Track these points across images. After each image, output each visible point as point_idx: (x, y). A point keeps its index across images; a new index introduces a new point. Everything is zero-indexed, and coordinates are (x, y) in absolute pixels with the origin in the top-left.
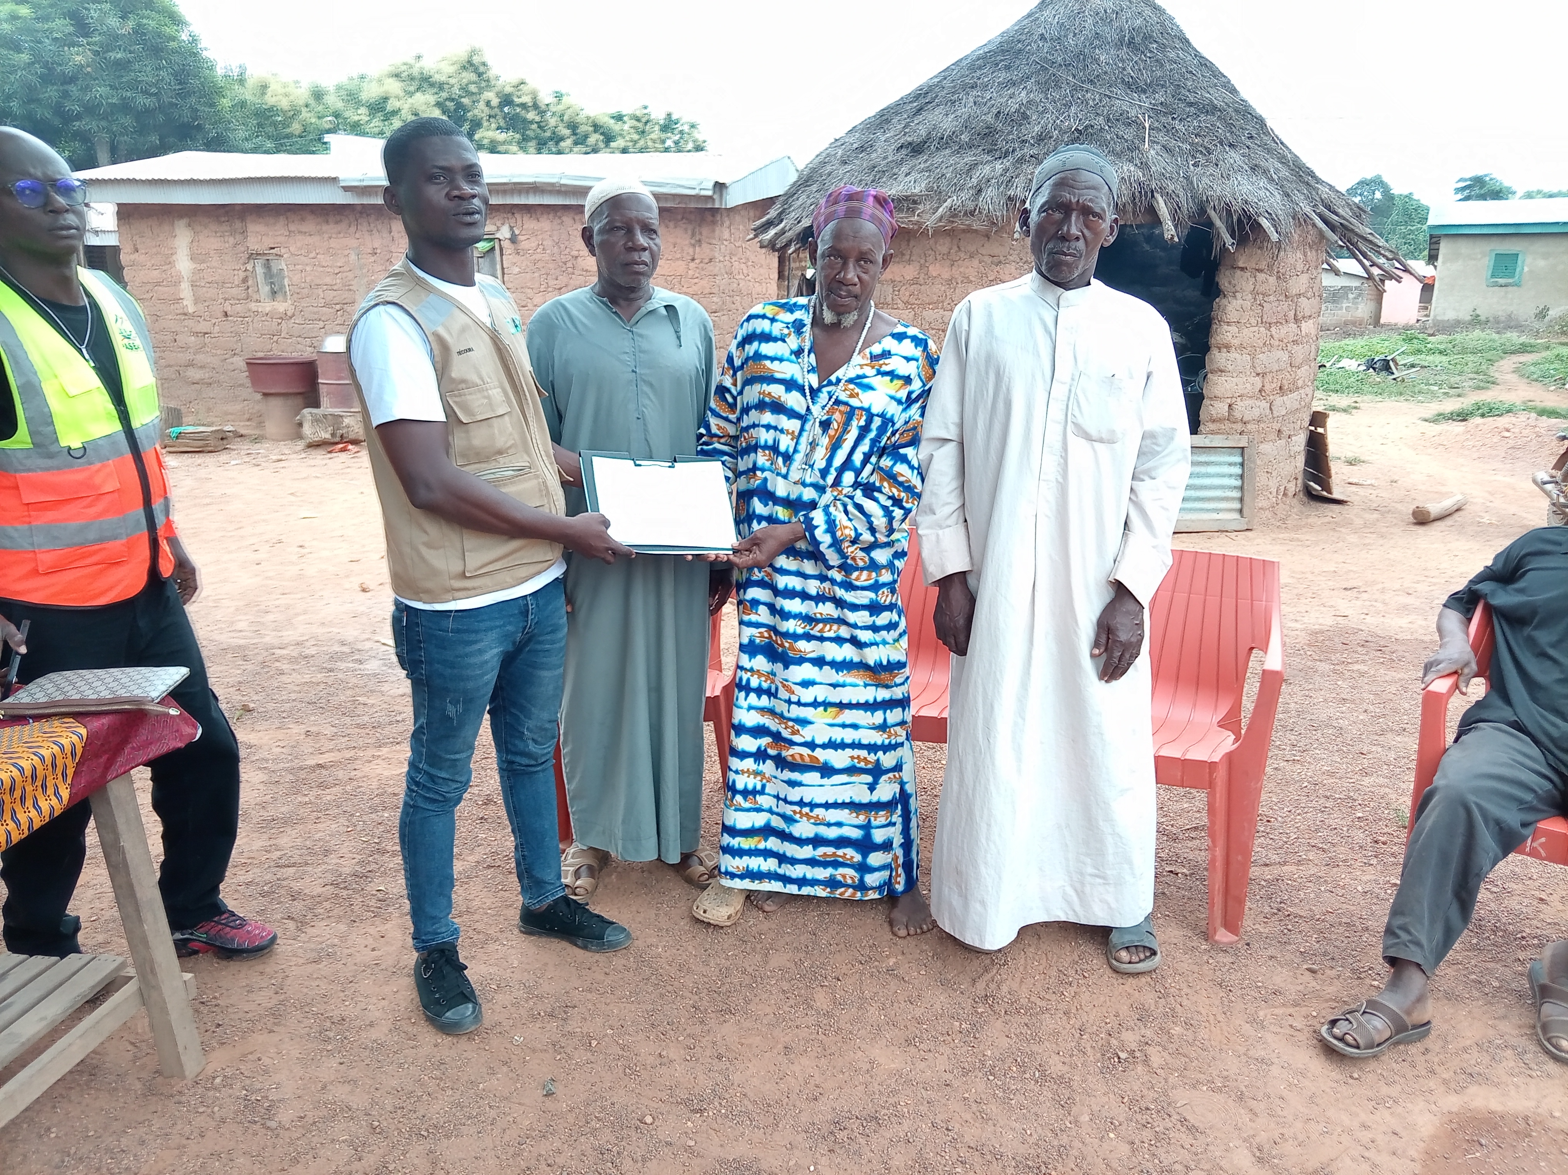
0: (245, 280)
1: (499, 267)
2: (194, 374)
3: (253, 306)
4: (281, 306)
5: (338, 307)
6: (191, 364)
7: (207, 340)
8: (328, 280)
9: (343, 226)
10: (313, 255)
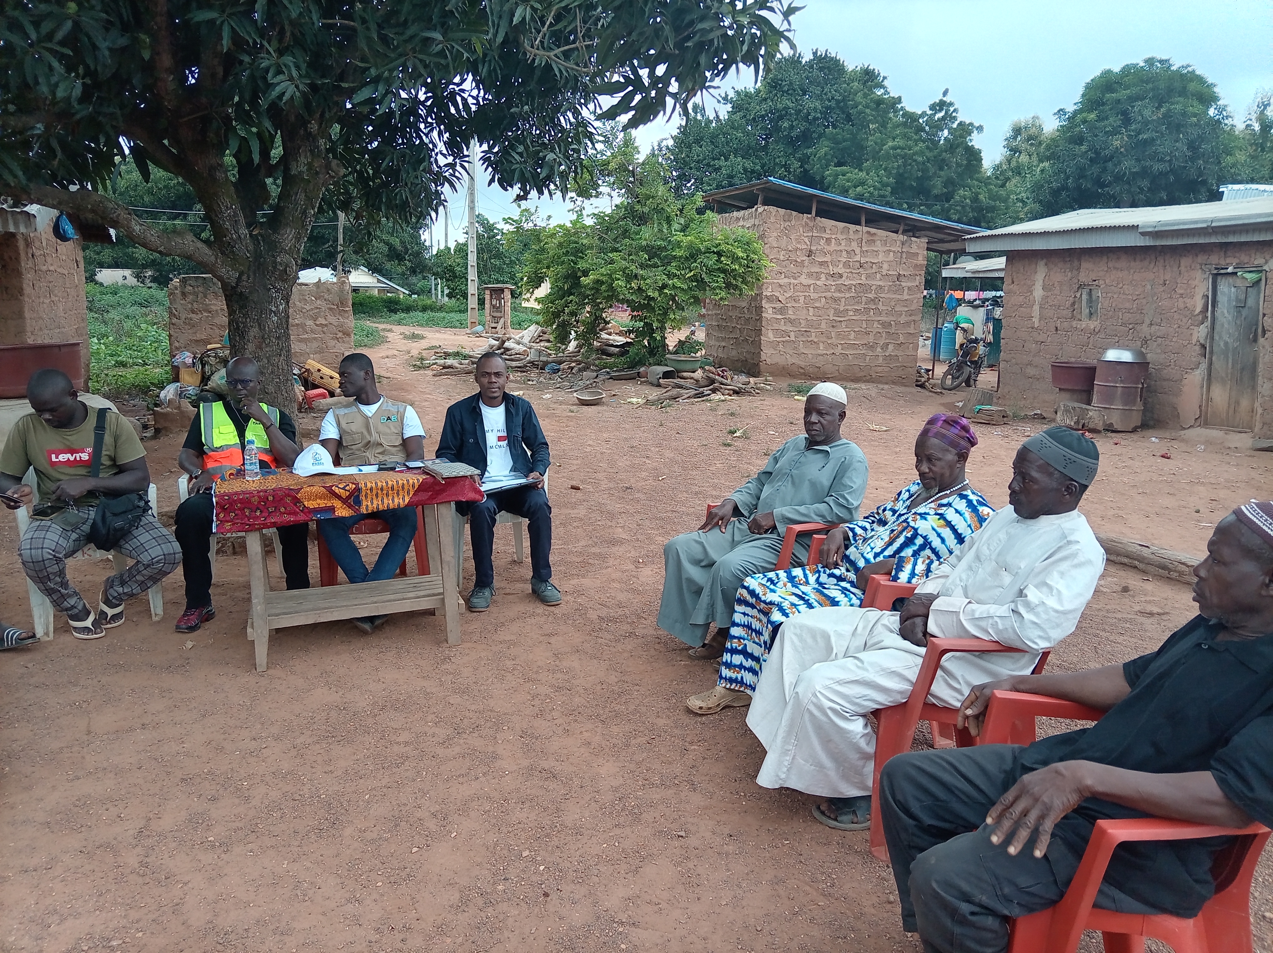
0: (1073, 304)
1: (1262, 295)
2: (1031, 371)
3: (1074, 323)
4: (1093, 324)
5: (1131, 326)
6: (1030, 364)
7: (1042, 347)
8: (1127, 305)
9: (1146, 263)
10: (1121, 285)
